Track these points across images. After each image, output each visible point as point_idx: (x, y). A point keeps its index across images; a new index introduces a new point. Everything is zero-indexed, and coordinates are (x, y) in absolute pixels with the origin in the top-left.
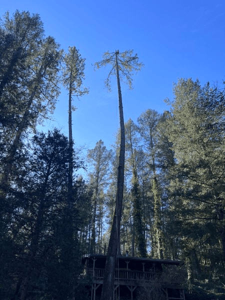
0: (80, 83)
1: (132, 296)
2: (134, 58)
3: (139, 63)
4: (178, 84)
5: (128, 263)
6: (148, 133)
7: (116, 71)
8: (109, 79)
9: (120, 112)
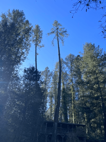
0: (40, 42)
1: (63, 140)
2: (65, 32)
3: (67, 34)
4: (85, 45)
5: (61, 125)
6: (70, 65)
7: (57, 37)
8: (54, 40)
9: (59, 57)
